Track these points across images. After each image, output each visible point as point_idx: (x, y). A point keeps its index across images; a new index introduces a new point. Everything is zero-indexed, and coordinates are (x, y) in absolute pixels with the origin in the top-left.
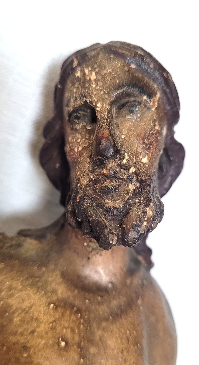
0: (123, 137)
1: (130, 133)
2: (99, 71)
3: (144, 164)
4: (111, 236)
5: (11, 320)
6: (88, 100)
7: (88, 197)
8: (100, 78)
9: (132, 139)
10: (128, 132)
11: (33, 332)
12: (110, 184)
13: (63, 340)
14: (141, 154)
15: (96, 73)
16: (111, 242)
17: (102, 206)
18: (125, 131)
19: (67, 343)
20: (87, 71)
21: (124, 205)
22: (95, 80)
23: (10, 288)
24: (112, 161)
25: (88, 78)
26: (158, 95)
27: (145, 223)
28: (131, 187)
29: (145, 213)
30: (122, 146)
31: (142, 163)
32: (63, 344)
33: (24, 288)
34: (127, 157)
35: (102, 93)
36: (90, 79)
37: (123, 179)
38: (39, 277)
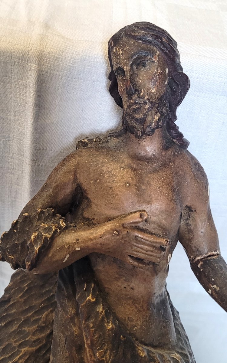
0: (140, 81)
1: (144, 78)
2: (123, 48)
3: (153, 93)
4: (138, 132)
5: (104, 177)
6: (120, 65)
7: (128, 114)
8: (124, 52)
9: (145, 81)
10: (143, 78)
11: (114, 180)
12: (135, 107)
13: (127, 183)
14: (151, 88)
15: (122, 49)
16: (139, 135)
17: (134, 118)
18: (141, 78)
19: (129, 185)
20: (118, 49)
21: (144, 116)
22: (121, 54)
23: (102, 163)
24: (134, 96)
25: (119, 53)
26: (158, 52)
27: (154, 124)
28: (147, 107)
29: (154, 118)
30: (139, 86)
31: (152, 93)
32: (128, 185)
33: (109, 162)
34: (143, 92)
35: (126, 61)
36: (119, 54)
37: (142, 103)
38: (116, 156)
